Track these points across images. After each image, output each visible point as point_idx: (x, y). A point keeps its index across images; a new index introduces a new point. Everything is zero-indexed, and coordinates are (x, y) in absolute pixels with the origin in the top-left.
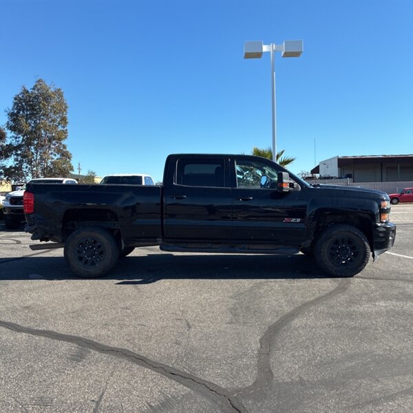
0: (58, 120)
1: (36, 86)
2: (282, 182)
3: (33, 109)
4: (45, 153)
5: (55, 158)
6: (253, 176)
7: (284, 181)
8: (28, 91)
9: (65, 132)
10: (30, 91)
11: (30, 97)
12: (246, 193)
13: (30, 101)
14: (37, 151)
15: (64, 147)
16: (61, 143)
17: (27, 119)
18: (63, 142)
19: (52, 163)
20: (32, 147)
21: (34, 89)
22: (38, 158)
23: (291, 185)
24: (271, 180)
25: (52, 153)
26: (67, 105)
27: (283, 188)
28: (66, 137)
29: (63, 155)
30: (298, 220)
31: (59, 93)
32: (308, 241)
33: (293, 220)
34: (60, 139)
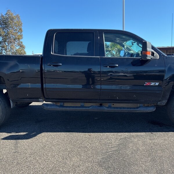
0: (18, 30)
1: (7, 13)
2: (146, 51)
3: (6, 24)
4: (12, 45)
5: (17, 48)
6: (111, 54)
7: (148, 49)
8: (3, 16)
9: (21, 36)
10: (4, 16)
11: (4, 19)
12: (112, 62)
13: (4, 21)
14: (9, 44)
15: (21, 43)
16: (19, 41)
17: (3, 29)
18: (21, 40)
19: (16, 50)
20: (6, 43)
21: (6, 15)
22: (9, 48)
23: (153, 54)
24: (128, 53)
25: (16, 46)
26: (22, 23)
27: (147, 56)
28: (22, 38)
29: (21, 47)
30: (157, 84)
31: (17, 16)
32: (164, 101)
33: (153, 84)
34: (19, 39)
